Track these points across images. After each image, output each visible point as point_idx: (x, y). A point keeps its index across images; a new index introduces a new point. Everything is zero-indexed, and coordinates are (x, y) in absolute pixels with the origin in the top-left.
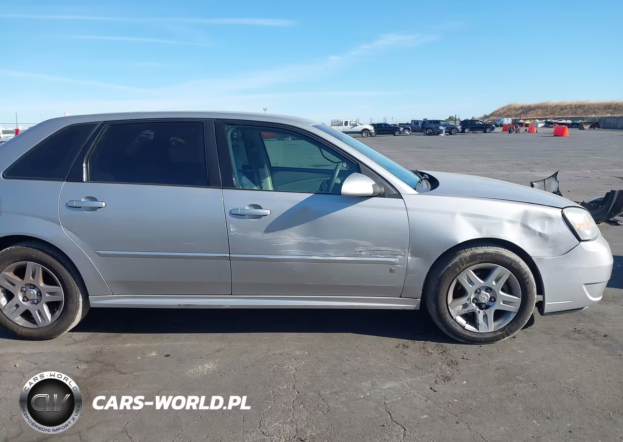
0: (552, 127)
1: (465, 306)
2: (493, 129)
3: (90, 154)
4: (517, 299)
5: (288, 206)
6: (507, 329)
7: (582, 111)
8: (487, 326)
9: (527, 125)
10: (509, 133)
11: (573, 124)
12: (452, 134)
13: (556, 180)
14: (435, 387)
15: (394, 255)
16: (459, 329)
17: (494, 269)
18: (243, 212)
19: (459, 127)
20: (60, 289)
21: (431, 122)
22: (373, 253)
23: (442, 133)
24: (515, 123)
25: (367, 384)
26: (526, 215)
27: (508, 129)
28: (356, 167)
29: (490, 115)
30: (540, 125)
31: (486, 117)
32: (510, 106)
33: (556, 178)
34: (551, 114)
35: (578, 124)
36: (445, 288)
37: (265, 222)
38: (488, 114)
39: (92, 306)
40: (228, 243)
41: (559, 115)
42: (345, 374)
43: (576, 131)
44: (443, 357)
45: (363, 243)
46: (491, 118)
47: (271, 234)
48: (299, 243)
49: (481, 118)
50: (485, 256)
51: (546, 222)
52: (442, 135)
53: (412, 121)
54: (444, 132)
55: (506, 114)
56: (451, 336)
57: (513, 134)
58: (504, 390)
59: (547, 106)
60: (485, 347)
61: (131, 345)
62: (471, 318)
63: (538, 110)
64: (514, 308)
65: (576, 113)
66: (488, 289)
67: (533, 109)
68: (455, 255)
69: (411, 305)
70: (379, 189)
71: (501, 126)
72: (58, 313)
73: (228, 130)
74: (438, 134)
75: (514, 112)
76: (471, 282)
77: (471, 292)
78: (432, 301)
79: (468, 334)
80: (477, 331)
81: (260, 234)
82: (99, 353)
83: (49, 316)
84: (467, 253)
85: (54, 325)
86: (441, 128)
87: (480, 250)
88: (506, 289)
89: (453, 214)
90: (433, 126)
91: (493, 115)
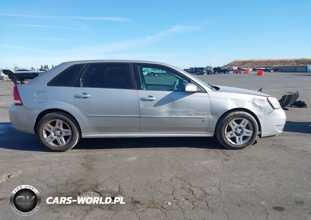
0: (256, 71)
1: (231, 135)
2: (229, 72)
3: (83, 76)
4: (251, 132)
5: (163, 96)
6: (247, 143)
7: (270, 63)
8: (240, 142)
9: (244, 70)
10: (237, 73)
11: (266, 70)
12: (209, 74)
13: (261, 92)
14: (223, 163)
15: (204, 115)
16: (229, 143)
17: (242, 120)
18: (145, 99)
19: (213, 71)
20: (70, 131)
21: (199, 68)
22: (196, 114)
23: (205, 74)
24: (239, 69)
25: (197, 162)
26: (254, 99)
27: (236, 72)
28: (190, 81)
29: (227, 65)
30: (251, 70)
31: (225, 66)
32: (236, 61)
33: (261, 91)
34: (255, 65)
35: (268, 70)
36: (224, 127)
37: (154, 102)
38: (226, 65)
39: (82, 138)
40: (140, 111)
41: (259, 65)
42: (187, 159)
43: (267, 73)
44: (224, 154)
45: (192, 110)
46: (227, 67)
47: (157, 107)
48: (168, 111)
49: (223, 67)
50: (239, 115)
51: (261, 102)
52: (205, 75)
53: (190, 68)
54: (206, 73)
55: (234, 65)
56: (226, 147)
57: (238, 74)
58: (248, 163)
59: (253, 61)
60: (239, 150)
61: (99, 153)
62: (234, 139)
63: (249, 63)
64: (250, 135)
65: (267, 64)
66: (240, 128)
67: (247, 63)
68: (227, 115)
69: (210, 135)
70: (198, 89)
71: (233, 70)
72: (68, 141)
73: (138, 67)
74: (203, 74)
75: (238, 64)
76: (234, 125)
77: (233, 129)
78: (219, 133)
79: (232, 145)
80: (236, 144)
81: (152, 107)
82: (87, 156)
83: (64, 142)
84: (232, 114)
85: (67, 145)
86: (204, 71)
87: (237, 113)
88: (246, 128)
89: (227, 99)
90: (200, 70)
91: (228, 65)
